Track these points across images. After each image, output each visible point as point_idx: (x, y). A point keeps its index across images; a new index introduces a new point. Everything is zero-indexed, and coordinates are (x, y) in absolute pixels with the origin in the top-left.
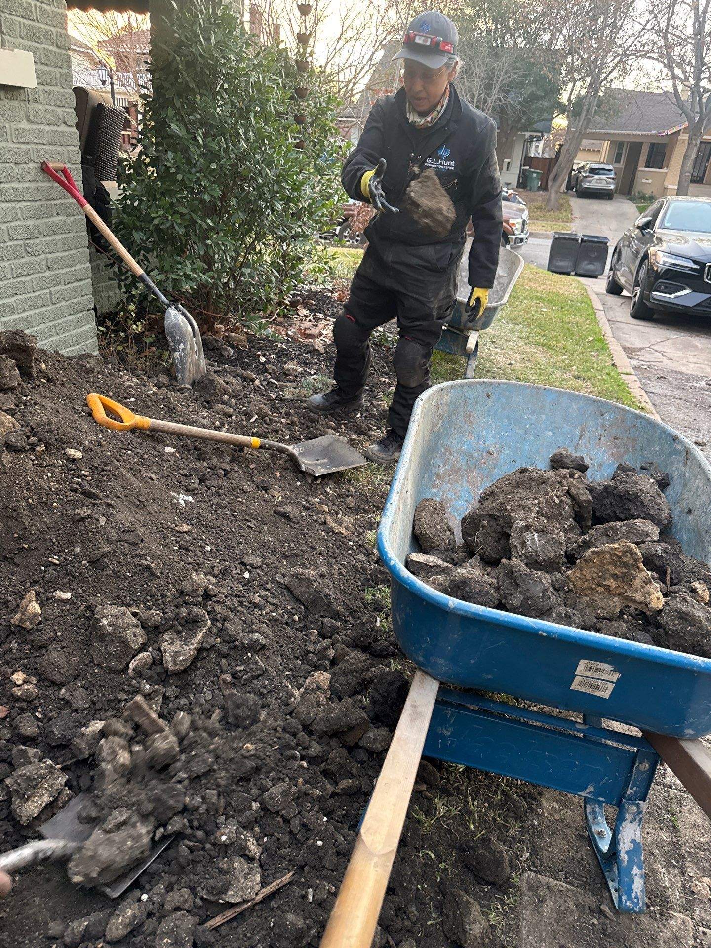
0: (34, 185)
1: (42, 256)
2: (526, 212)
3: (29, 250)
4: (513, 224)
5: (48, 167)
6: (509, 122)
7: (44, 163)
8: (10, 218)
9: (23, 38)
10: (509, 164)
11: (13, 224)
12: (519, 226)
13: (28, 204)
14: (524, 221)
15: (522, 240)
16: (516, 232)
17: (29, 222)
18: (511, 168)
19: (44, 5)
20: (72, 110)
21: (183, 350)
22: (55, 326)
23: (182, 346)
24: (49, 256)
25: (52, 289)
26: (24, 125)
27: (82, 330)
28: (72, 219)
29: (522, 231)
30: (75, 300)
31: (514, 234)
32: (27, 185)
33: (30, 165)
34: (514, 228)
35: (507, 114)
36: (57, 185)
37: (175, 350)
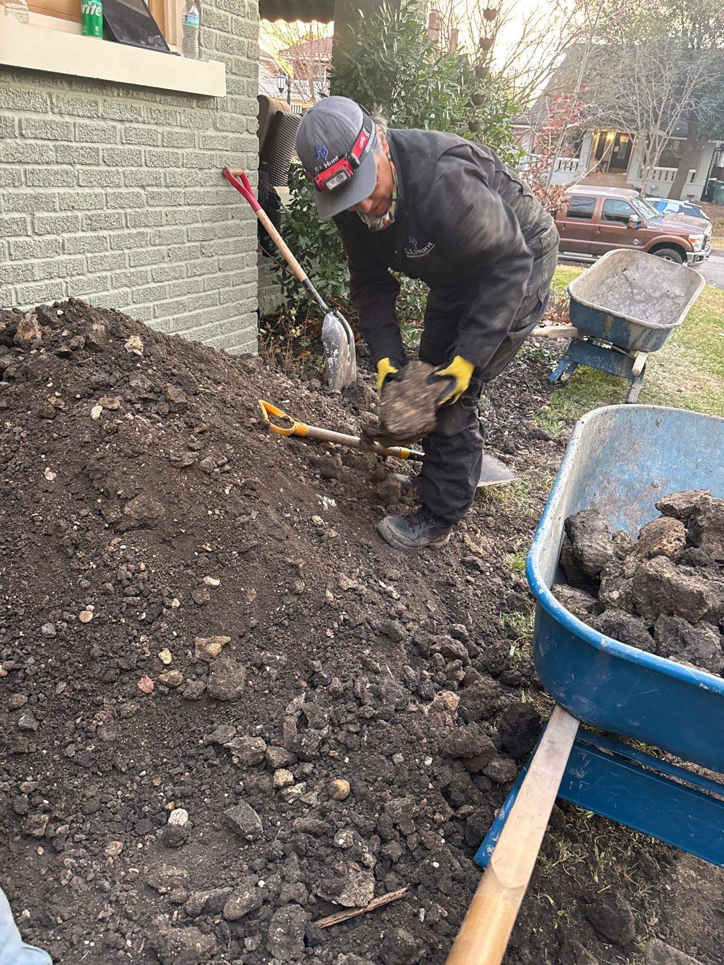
0: (214, 189)
1: (215, 258)
2: (710, 227)
3: (204, 251)
4: (693, 240)
5: (228, 172)
6: (699, 130)
7: (225, 169)
8: (190, 221)
9: (217, 49)
10: (694, 174)
11: (192, 226)
12: (700, 243)
13: (207, 207)
14: (706, 237)
15: (701, 258)
16: (696, 249)
17: (207, 225)
18: (696, 180)
19: (239, 18)
20: (255, 118)
21: (337, 356)
22: (221, 325)
23: (336, 352)
24: (221, 257)
25: (221, 290)
26: (211, 132)
27: (244, 330)
28: (244, 222)
29: (703, 248)
30: (241, 302)
31: (693, 251)
32: (208, 189)
33: (212, 171)
34: (693, 244)
35: (697, 120)
36: (235, 189)
37: (329, 356)
